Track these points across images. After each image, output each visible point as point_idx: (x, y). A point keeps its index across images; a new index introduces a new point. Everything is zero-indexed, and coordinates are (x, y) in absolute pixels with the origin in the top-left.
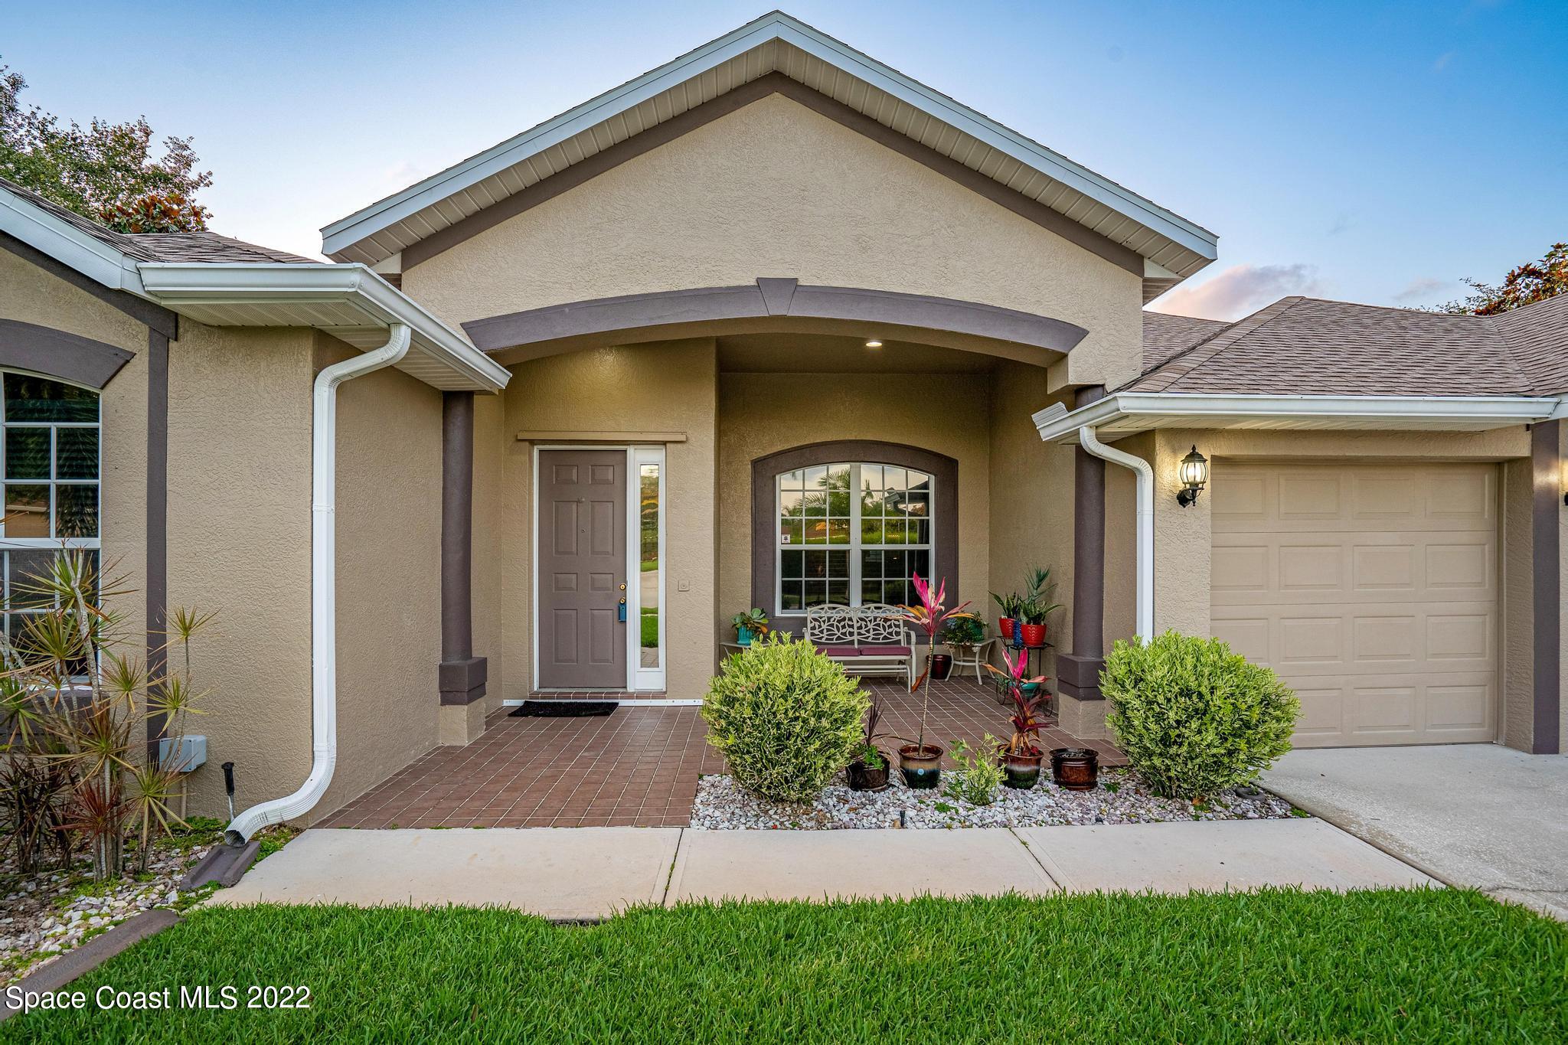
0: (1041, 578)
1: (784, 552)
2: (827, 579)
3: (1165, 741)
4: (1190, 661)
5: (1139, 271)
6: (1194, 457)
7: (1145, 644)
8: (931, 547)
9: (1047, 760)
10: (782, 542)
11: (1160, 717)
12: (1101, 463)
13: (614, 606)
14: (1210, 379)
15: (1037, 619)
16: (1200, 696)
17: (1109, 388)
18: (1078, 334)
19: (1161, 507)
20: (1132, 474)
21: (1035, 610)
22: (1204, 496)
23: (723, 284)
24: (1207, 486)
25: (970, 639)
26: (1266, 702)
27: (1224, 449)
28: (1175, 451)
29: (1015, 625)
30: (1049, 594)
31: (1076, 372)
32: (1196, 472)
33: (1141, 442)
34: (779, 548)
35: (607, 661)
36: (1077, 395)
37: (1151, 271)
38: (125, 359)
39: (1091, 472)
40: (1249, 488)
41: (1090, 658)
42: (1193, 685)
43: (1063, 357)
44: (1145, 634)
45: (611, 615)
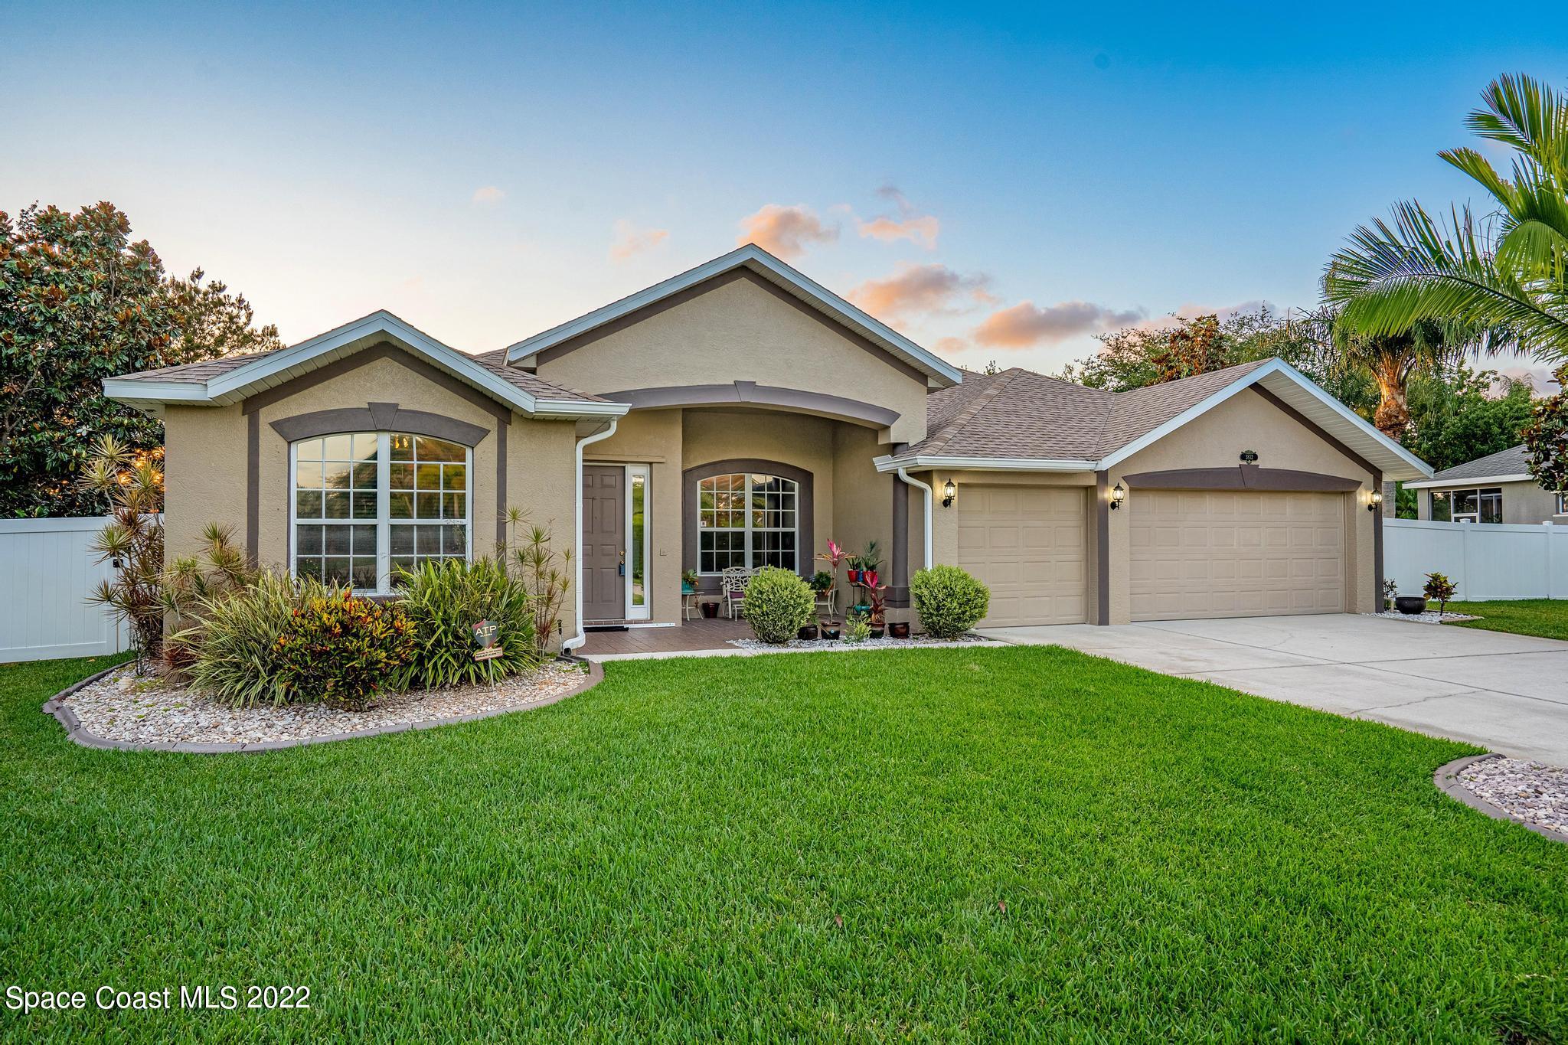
0: (872, 546)
1: (702, 533)
2: (730, 551)
3: (938, 608)
4: (947, 575)
5: (926, 384)
6: (950, 484)
7: (929, 570)
8: (796, 530)
9: (887, 626)
10: (701, 526)
11: (935, 598)
12: (906, 485)
13: (617, 567)
14: (957, 446)
15: (872, 568)
16: (951, 589)
17: (911, 445)
18: (896, 416)
19: (935, 507)
20: (922, 491)
21: (871, 564)
22: (954, 502)
23: (717, 383)
24: (956, 498)
25: (825, 588)
26: (977, 591)
27: (964, 480)
28: (942, 481)
29: (858, 573)
30: (876, 555)
31: (895, 436)
32: (951, 491)
33: (926, 475)
34: (699, 530)
35: (611, 601)
36: (894, 448)
37: (931, 384)
38: (486, 432)
39: (901, 489)
40: (976, 498)
41: (901, 585)
42: (948, 584)
43: (886, 428)
44: (929, 566)
45: (614, 572)
